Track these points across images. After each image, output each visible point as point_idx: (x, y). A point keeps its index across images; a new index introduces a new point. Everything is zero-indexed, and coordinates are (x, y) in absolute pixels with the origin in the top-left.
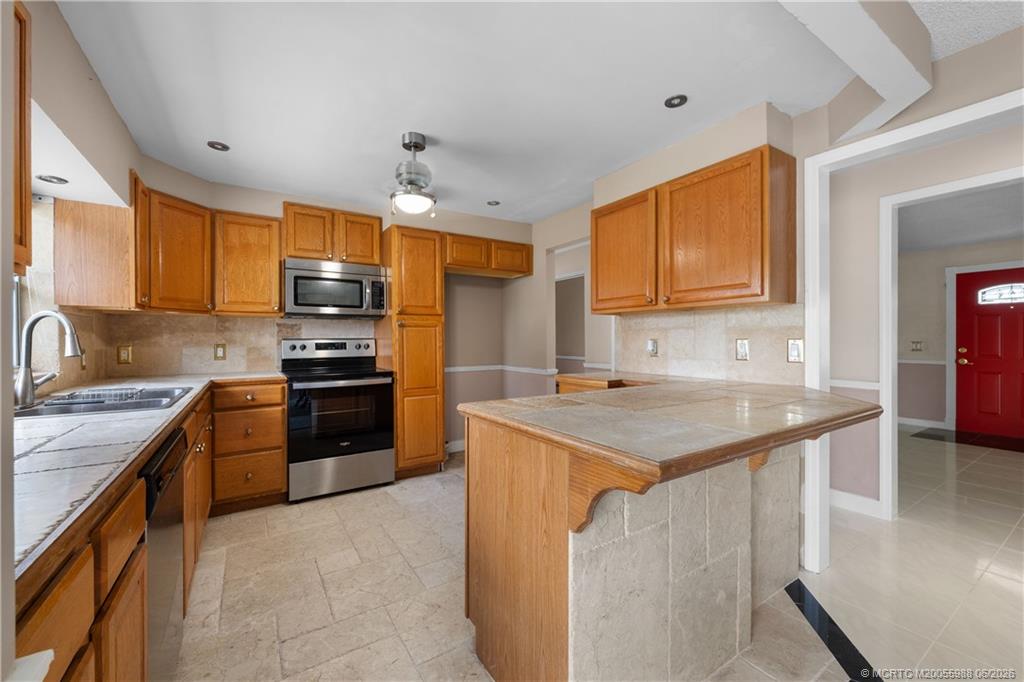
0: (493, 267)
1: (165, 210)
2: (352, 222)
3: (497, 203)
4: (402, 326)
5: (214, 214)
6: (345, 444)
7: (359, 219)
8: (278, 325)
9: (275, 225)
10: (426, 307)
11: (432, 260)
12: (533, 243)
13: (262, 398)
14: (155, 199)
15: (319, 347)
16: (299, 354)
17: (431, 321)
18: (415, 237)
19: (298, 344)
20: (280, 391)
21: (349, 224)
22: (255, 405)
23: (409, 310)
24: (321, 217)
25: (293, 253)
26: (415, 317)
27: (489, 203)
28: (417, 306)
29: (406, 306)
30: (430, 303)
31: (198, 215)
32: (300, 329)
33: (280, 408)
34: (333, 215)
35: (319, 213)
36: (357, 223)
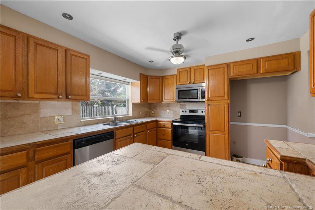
0: (262, 72)
1: (151, 79)
2: (196, 69)
3: (252, 39)
4: (209, 105)
5: (162, 77)
6: (188, 145)
7: (198, 68)
8: (180, 105)
9: (175, 76)
10: (220, 97)
11: (223, 76)
12: (301, 50)
13: (167, 126)
14: (149, 77)
15: (190, 112)
16: (184, 114)
17: (223, 102)
18: (215, 69)
19: (184, 110)
20: (170, 125)
21: (195, 70)
22: (164, 127)
23: (212, 99)
24: (186, 70)
25: (180, 84)
26: (215, 101)
27: (247, 41)
28: (215, 97)
29: (211, 97)
30: (222, 95)
31: (158, 79)
32: (186, 106)
33: (171, 129)
34: (190, 68)
35: (186, 69)
36: (198, 69)
